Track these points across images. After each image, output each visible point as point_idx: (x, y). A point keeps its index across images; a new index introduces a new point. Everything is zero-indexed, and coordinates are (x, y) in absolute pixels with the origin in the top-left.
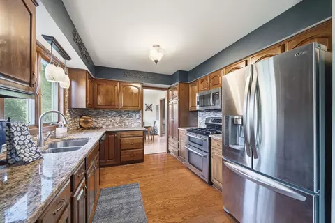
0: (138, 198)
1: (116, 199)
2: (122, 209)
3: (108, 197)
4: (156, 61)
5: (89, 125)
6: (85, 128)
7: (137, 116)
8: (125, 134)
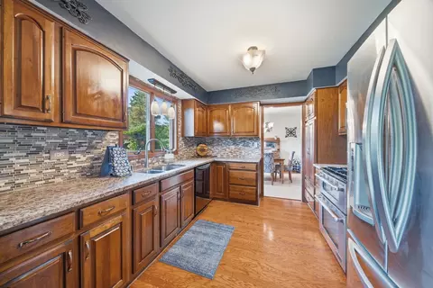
0: (223, 243)
1: (204, 234)
2: (202, 246)
3: (198, 229)
4: (253, 69)
5: (205, 153)
6: (202, 157)
7: (256, 144)
8: (234, 166)
